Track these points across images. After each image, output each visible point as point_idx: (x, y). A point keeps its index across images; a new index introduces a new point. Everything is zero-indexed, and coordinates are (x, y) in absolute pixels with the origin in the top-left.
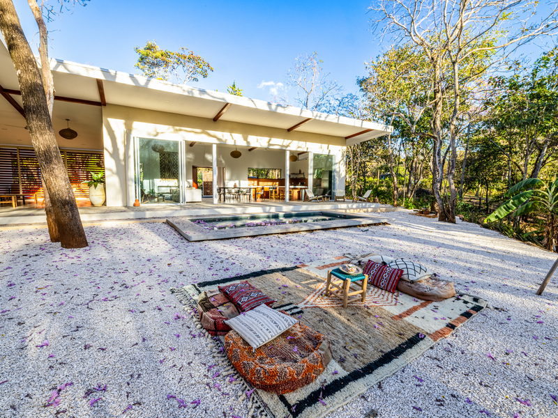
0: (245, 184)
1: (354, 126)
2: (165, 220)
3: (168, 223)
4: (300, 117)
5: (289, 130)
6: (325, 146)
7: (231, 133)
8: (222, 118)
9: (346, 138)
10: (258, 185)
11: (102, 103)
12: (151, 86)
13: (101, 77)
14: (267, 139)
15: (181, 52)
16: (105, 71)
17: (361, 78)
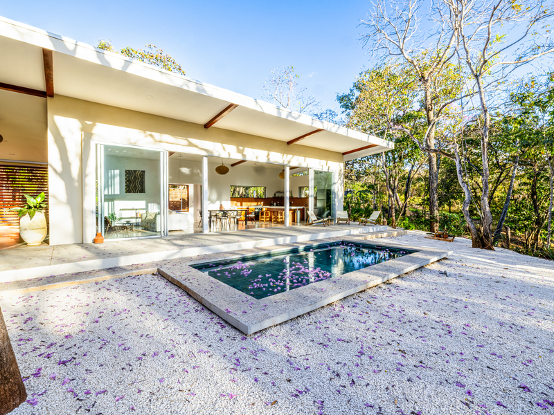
0: (228, 205)
1: (361, 141)
2: (154, 270)
3: (161, 274)
4: (311, 126)
5: (289, 143)
6: (323, 162)
7: (222, 143)
8: (216, 125)
9: (344, 154)
10: (241, 205)
11: (47, 93)
12: (131, 70)
13: (49, 46)
14: (265, 152)
15: (147, 50)
16: (54, 38)
17: (341, 95)
